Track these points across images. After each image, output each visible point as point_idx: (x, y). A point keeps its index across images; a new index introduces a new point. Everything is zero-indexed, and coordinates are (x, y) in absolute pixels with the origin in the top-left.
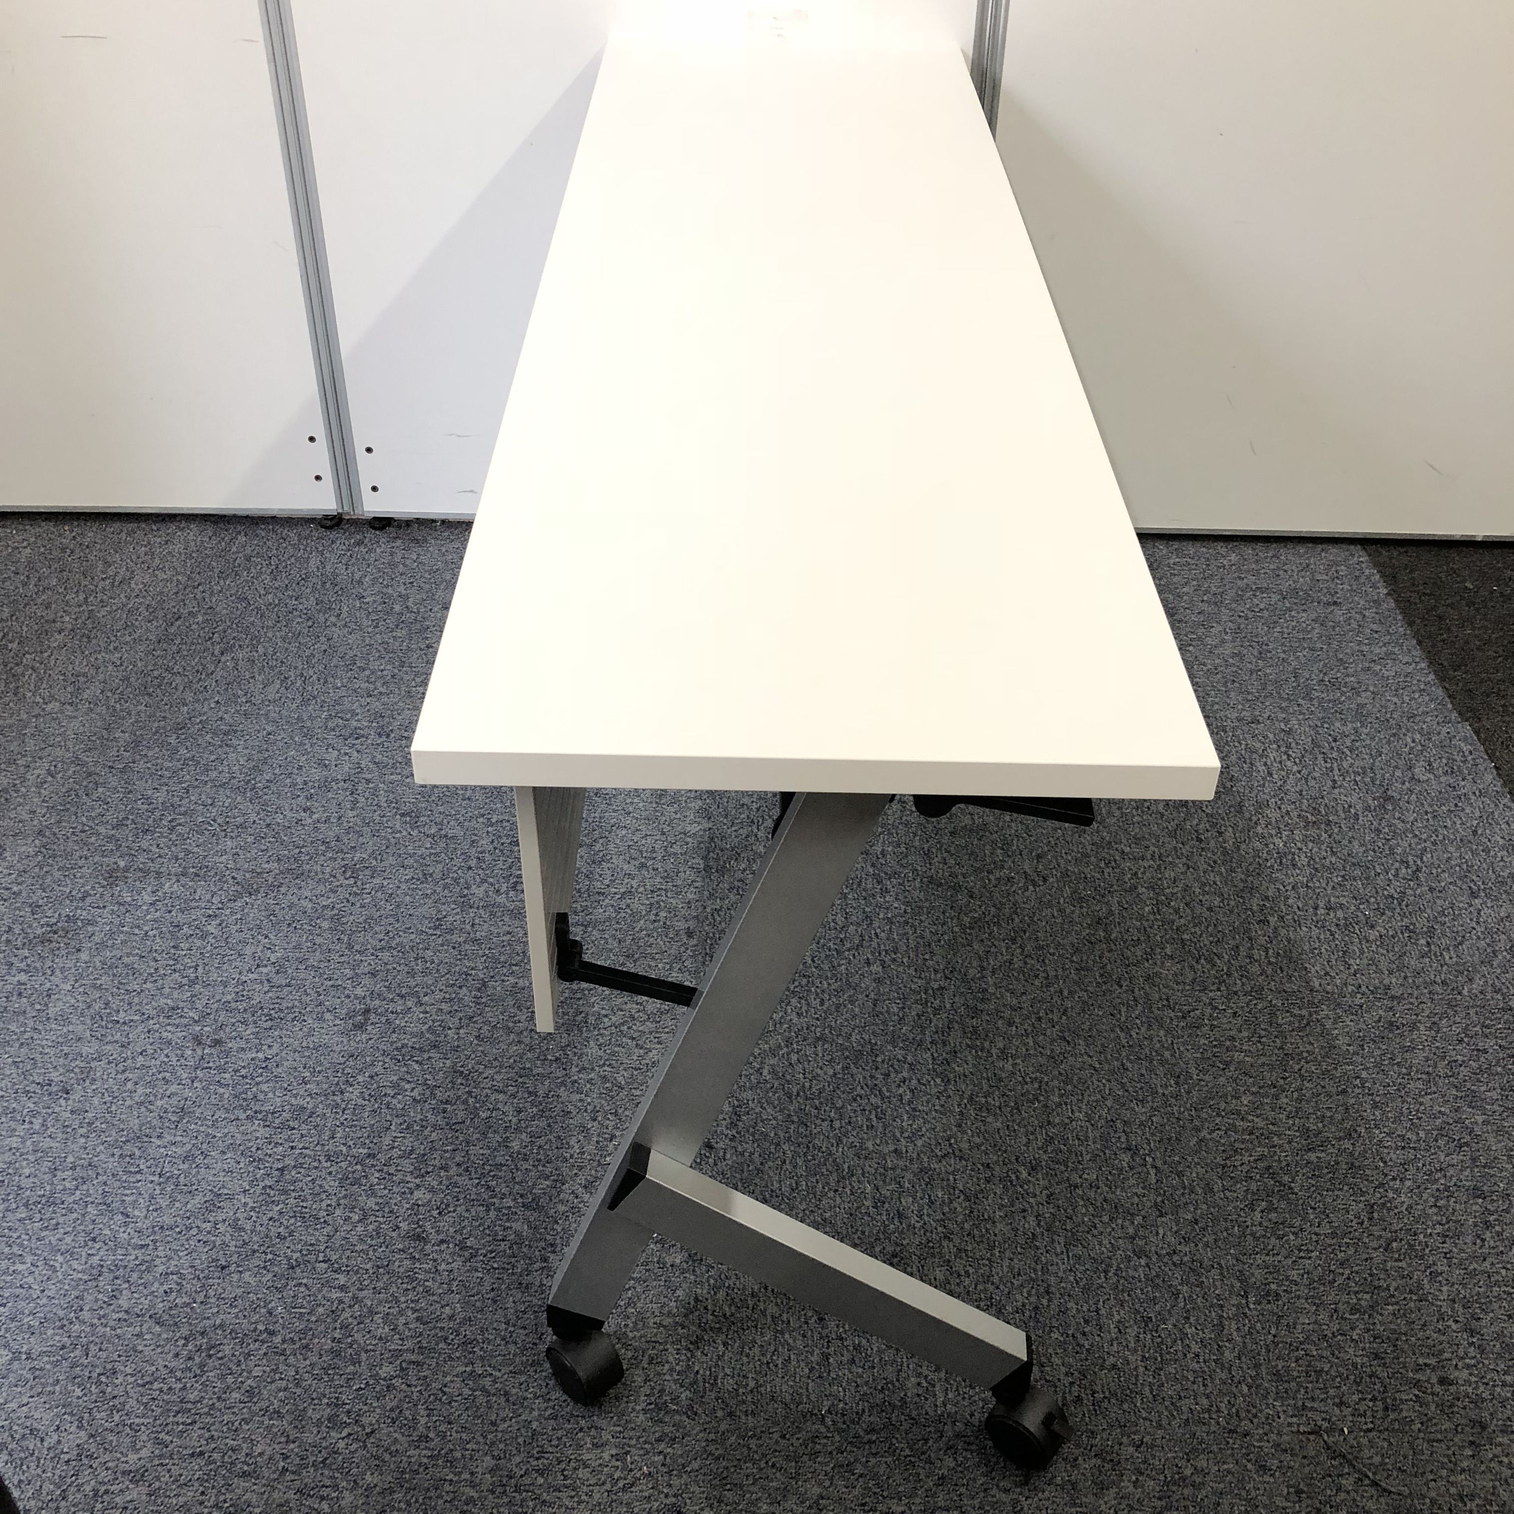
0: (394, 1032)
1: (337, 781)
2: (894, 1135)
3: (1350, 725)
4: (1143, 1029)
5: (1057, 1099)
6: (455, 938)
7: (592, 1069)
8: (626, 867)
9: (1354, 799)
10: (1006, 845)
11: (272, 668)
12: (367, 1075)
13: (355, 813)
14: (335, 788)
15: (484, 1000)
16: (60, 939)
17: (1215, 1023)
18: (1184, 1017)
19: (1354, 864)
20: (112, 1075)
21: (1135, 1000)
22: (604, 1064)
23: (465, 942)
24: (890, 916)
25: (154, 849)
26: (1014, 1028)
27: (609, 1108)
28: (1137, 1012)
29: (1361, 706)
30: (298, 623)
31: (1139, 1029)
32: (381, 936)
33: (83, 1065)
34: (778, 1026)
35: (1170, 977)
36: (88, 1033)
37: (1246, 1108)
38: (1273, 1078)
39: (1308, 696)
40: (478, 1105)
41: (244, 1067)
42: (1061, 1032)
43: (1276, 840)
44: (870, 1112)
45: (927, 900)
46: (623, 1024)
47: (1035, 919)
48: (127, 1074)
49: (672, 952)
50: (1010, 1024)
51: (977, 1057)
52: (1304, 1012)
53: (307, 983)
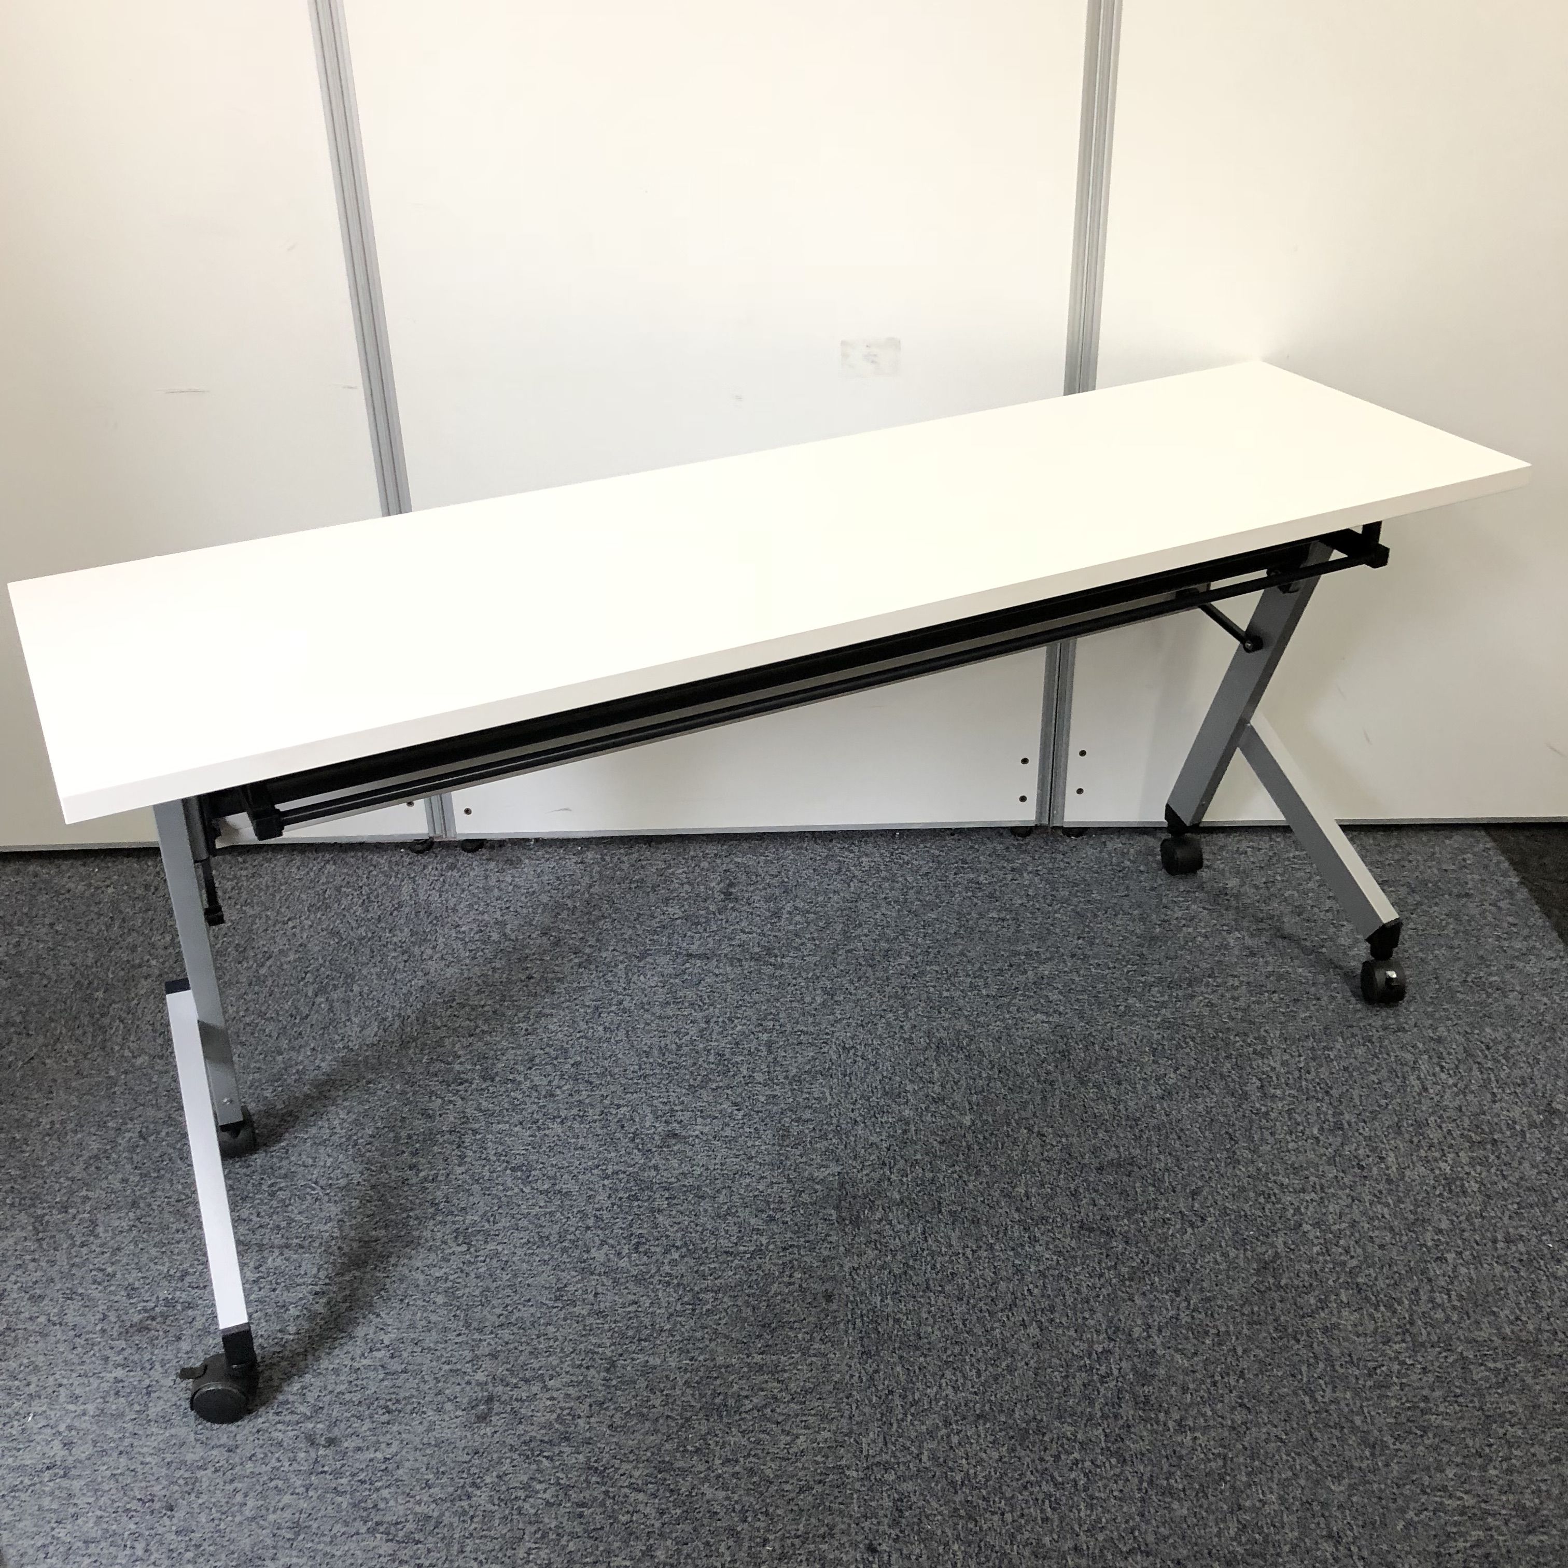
0: (520, 1423)
1: (442, 1133)
2: (1072, 1528)
3: (1501, 1031)
4: (1329, 1390)
5: (1244, 1479)
6: (577, 1310)
7: (737, 1461)
8: (753, 1221)
9: (1516, 1112)
10: (1157, 1182)
11: (368, 1009)
12: (495, 1474)
13: (463, 1169)
14: (441, 1140)
15: (614, 1382)
16: (158, 1327)
17: (1404, 1381)
18: (1370, 1375)
19: (1529, 1189)
20: (220, 1486)
21: (1316, 1357)
22: (749, 1455)
23: (589, 1314)
24: (1041, 1268)
25: (255, 1219)
26: (1189, 1396)
27: (757, 1507)
28: (1319, 1370)
29: (1509, 1008)
30: (393, 957)
31: (1324, 1391)
32: (498, 1311)
33: (187, 1475)
34: (934, 1403)
35: (1350, 1328)
36: (192, 1435)
37: (1452, 1483)
38: (1478, 1445)
39: (1452, 999)
40: (616, 1507)
41: (362, 1470)
42: (1241, 1397)
43: (1442, 1165)
44: (1043, 1502)
45: (1079, 1248)
46: (765, 1406)
47: (1198, 1267)
48: (237, 1485)
49: (812, 1319)
50: (1185, 1390)
51: (1153, 1432)
52: (1499, 1365)
53: (424, 1368)
